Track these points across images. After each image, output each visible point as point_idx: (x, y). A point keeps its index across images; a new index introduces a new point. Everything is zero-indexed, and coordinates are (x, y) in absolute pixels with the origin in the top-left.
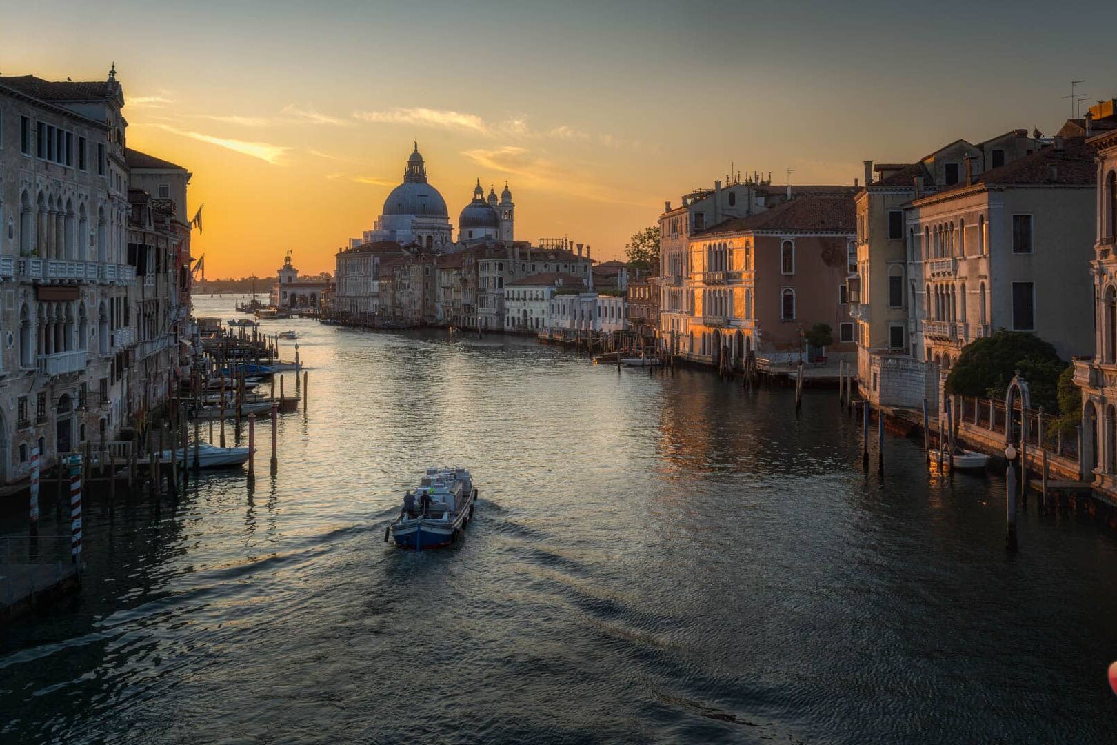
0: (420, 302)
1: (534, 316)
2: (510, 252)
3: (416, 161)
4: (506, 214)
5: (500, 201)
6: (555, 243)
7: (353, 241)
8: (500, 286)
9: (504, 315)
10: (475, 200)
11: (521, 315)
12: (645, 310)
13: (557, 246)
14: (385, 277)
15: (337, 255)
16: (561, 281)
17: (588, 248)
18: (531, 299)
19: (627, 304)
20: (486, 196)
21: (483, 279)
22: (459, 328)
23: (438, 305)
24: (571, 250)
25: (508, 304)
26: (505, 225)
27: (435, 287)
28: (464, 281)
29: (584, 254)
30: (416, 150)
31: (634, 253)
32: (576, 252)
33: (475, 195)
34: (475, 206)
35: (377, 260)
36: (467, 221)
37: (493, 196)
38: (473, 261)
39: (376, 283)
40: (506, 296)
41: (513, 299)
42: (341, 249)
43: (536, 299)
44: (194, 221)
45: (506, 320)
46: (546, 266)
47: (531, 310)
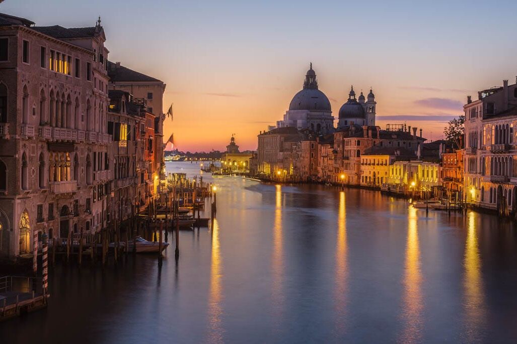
0: (307, 166)
1: (380, 176)
2: (365, 132)
3: (311, 74)
4: (370, 109)
5: (366, 100)
6: (397, 127)
7: (270, 127)
8: (358, 156)
9: (360, 175)
10: (349, 100)
11: (371, 175)
12: (454, 172)
13: (399, 130)
14: (287, 150)
15: (258, 136)
16: (398, 152)
17: (421, 130)
18: (378, 164)
19: (441, 168)
20: (357, 98)
21: (347, 151)
22: (331, 183)
23: (319, 169)
24: (409, 132)
25: (363, 168)
26: (369, 116)
27: (317, 157)
28: (335, 152)
29: (418, 135)
30: (311, 68)
31: (450, 134)
32: (412, 134)
33: (350, 97)
34: (350, 104)
35: (282, 138)
36: (343, 114)
37: (362, 97)
38: (341, 139)
39: (282, 153)
40: (362, 162)
41: (366, 164)
42: (261, 132)
43: (382, 164)
44: (168, 113)
45: (362, 178)
46: (390, 143)
47: (378, 172)
